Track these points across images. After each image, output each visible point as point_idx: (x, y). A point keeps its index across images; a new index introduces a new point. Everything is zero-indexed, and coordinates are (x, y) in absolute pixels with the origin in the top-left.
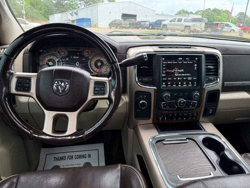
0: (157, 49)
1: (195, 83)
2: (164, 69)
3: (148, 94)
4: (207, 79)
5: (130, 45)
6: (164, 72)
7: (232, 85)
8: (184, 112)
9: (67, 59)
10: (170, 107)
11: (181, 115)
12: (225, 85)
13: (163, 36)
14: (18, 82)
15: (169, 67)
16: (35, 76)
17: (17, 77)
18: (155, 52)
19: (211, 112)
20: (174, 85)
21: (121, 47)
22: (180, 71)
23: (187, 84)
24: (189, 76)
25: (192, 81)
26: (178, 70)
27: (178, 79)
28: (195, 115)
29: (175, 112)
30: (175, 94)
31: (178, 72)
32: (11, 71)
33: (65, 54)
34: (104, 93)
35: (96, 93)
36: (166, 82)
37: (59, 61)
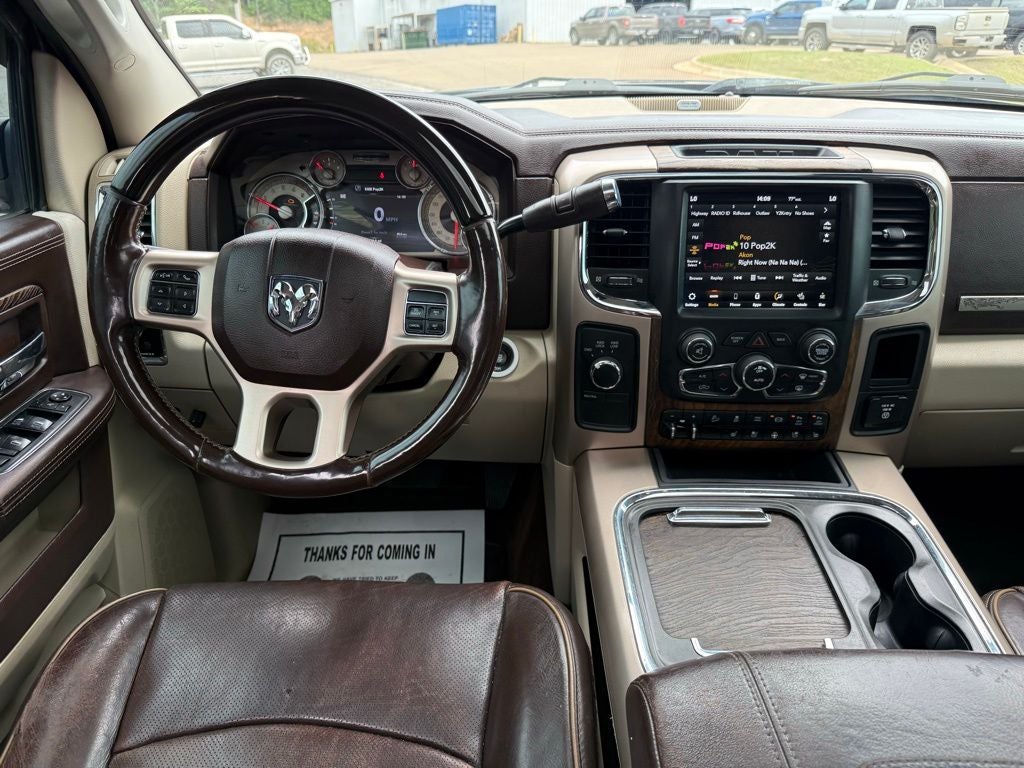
1: (822, 297)
2: (696, 238)
3: (627, 337)
4: (876, 283)
5: (569, 142)
6: (695, 250)
7: (994, 308)
8: (772, 408)
9: (343, 196)
10: (714, 389)
11: (758, 419)
12: (962, 307)
13: (737, 97)
14: (155, 285)
15: (714, 230)
16: (209, 261)
17: (153, 267)
18: (661, 170)
19: (886, 416)
20: (735, 302)
21: (534, 150)
22: (761, 247)
23: (789, 300)
24: (798, 269)
25: (812, 291)
26: (753, 244)
27: (753, 278)
28: (818, 423)
29: (735, 407)
30: (736, 339)
31: (750, 253)
32: (133, 244)
33: (334, 178)
34: (440, 330)
35: (412, 326)
36: (702, 290)
37: (314, 200)
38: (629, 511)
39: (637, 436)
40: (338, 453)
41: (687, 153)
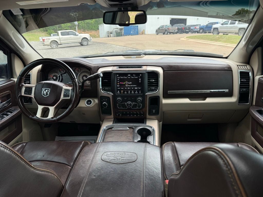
0: (115, 68)
1: (140, 91)
2: (118, 82)
3: (108, 98)
4: (149, 89)
5: (100, 66)
6: (118, 84)
7: (174, 93)
8: (133, 111)
10: (123, 107)
11: (132, 113)
12: (168, 93)
14: (25, 90)
15: (121, 80)
16: (34, 86)
17: (25, 87)
18: (112, 71)
19: (154, 112)
20: (126, 92)
21: (95, 67)
22: (129, 83)
23: (135, 92)
24: (135, 87)
25: (138, 90)
27: (128, 88)
28: (142, 113)
29: (128, 111)
30: (125, 99)
31: (128, 84)
32: (22, 84)
33: (63, 72)
34: (68, 96)
35: (65, 96)
36: (120, 90)
37: (60, 76)
38: (106, 128)
39: (112, 116)
40: (52, 116)
41: (120, 68)
